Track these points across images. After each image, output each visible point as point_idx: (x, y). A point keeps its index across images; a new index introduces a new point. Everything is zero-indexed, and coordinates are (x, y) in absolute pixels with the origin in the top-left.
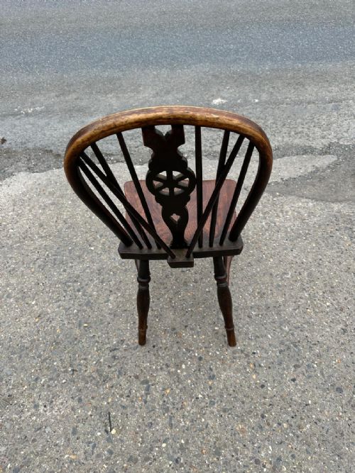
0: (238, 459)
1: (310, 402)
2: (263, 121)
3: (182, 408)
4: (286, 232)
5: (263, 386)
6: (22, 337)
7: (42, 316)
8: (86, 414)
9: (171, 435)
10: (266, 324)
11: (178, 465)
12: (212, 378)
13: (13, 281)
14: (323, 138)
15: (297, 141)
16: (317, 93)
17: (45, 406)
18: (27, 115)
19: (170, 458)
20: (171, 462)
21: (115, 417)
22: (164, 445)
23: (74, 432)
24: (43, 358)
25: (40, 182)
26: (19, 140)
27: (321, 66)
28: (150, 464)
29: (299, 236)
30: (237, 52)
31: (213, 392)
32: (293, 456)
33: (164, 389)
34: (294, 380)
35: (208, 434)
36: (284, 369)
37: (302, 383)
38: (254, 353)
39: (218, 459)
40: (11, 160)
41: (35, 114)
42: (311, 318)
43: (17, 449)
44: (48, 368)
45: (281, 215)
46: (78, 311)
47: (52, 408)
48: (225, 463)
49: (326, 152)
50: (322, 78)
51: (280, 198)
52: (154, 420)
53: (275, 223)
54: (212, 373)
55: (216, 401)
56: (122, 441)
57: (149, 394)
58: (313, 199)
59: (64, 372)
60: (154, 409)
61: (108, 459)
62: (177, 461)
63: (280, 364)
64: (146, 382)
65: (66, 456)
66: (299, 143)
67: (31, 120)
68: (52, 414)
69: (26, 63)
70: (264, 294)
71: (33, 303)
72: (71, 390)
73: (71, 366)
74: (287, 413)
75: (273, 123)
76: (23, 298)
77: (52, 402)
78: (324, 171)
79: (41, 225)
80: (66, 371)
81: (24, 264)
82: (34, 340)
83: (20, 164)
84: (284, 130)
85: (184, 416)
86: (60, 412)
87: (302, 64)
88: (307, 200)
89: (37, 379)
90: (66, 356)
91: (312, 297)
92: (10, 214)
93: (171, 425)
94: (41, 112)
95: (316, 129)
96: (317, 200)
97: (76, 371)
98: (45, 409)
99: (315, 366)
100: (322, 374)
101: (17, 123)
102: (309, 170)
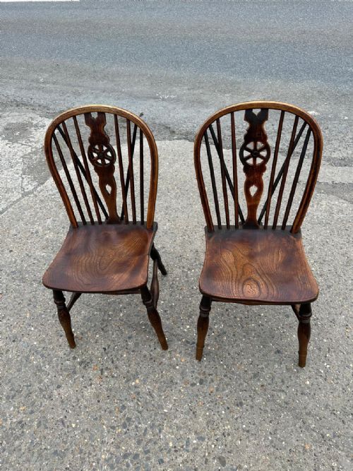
1: (262, 315)
18: (163, 99)
26: (152, 116)
85: (180, 294)
94: (173, 99)
101: (155, 104)
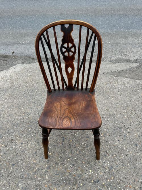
0: (96, 166)
1: (125, 148)
2: (111, 50)
3: (76, 147)
4: (119, 89)
5: (107, 142)
6: (17, 120)
7: (25, 113)
8: (40, 147)
9: (71, 156)
10: (109, 120)
11: (74, 167)
12: (88, 137)
13: (15, 101)
14: (134, 57)
15: (124, 57)
16: (132, 41)
17: (25, 144)
18: (22, 44)
19: (71, 164)
20: (71, 166)
21: (51, 149)
22: (69, 159)
23: (36, 153)
24: (25, 127)
25: (26, 67)
26: (19, 53)
27: (135, 31)
28: (63, 166)
29: (123, 91)
30: (102, 25)
31: (88, 142)
32: (117, 166)
33: (69, 140)
34: (119, 140)
35: (85, 157)
36: (115, 136)
37: (122, 142)
38: (104, 130)
39: (89, 165)
40: (16, 60)
41: (26, 44)
42: (126, 119)
43: (14, 158)
44: (27, 131)
45: (117, 83)
46: (39, 112)
47: (28, 145)
48: (92, 167)
49: (135, 62)
50: (135, 35)
51: (117, 77)
52: (65, 151)
53: (114, 86)
54: (88, 136)
55: (89, 146)
56: (53, 157)
57: (64, 141)
58: (129, 78)
59: (33, 133)
60: (65, 147)
61: (47, 163)
62: (73, 165)
63: (114, 134)
64: (63, 137)
65: (32, 161)
66: (125, 58)
67: (24, 46)
68: (28, 146)
69: (23, 26)
70: (109, 110)
71: (22, 108)
72: (35, 139)
73: (35, 130)
74: (115, 151)
75: (115, 51)
76: (18, 107)
77: (28, 142)
78: (134, 68)
79: (26, 83)
80: (34, 132)
81: (19, 95)
82: (22, 121)
83: (19, 61)
84: (119, 53)
85: (76, 150)
86: (31, 146)
87: (128, 30)
88: (127, 78)
89: (22, 135)
90: (34, 127)
91: (127, 112)
92: (15, 78)
93: (72, 153)
94: (28, 43)
95: (132, 54)
96: (131, 78)
97: (37, 132)
98: (25, 145)
99: (127, 136)
100: (130, 139)
101: (18, 46)
102: (128, 68)
